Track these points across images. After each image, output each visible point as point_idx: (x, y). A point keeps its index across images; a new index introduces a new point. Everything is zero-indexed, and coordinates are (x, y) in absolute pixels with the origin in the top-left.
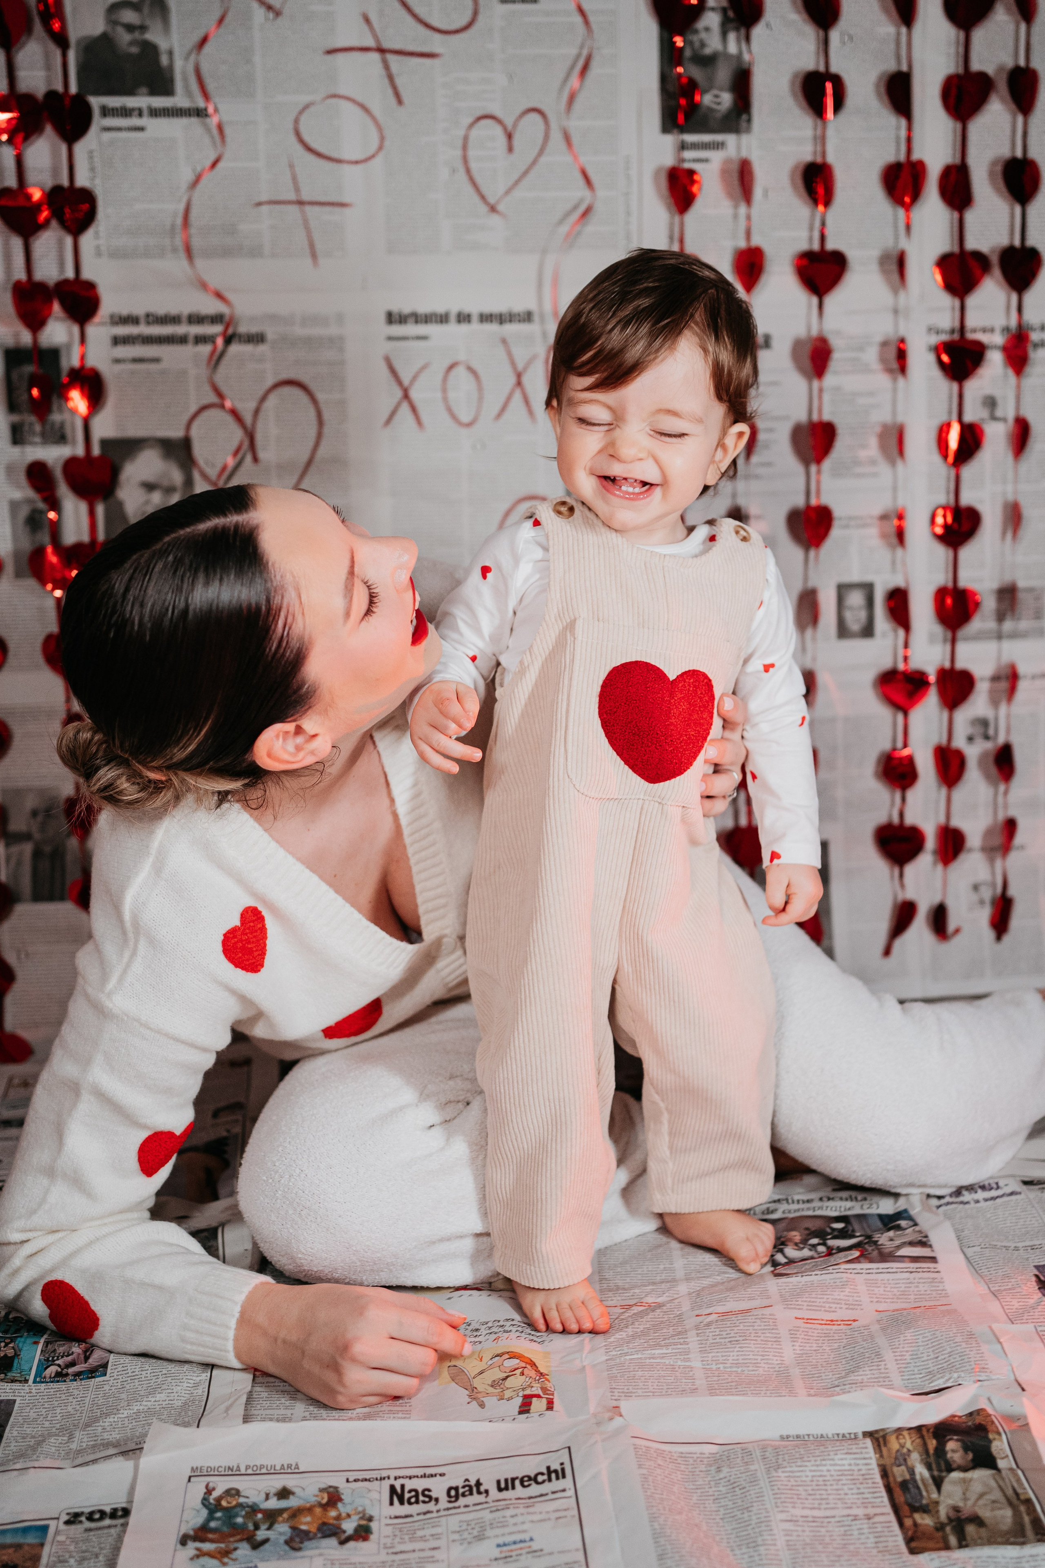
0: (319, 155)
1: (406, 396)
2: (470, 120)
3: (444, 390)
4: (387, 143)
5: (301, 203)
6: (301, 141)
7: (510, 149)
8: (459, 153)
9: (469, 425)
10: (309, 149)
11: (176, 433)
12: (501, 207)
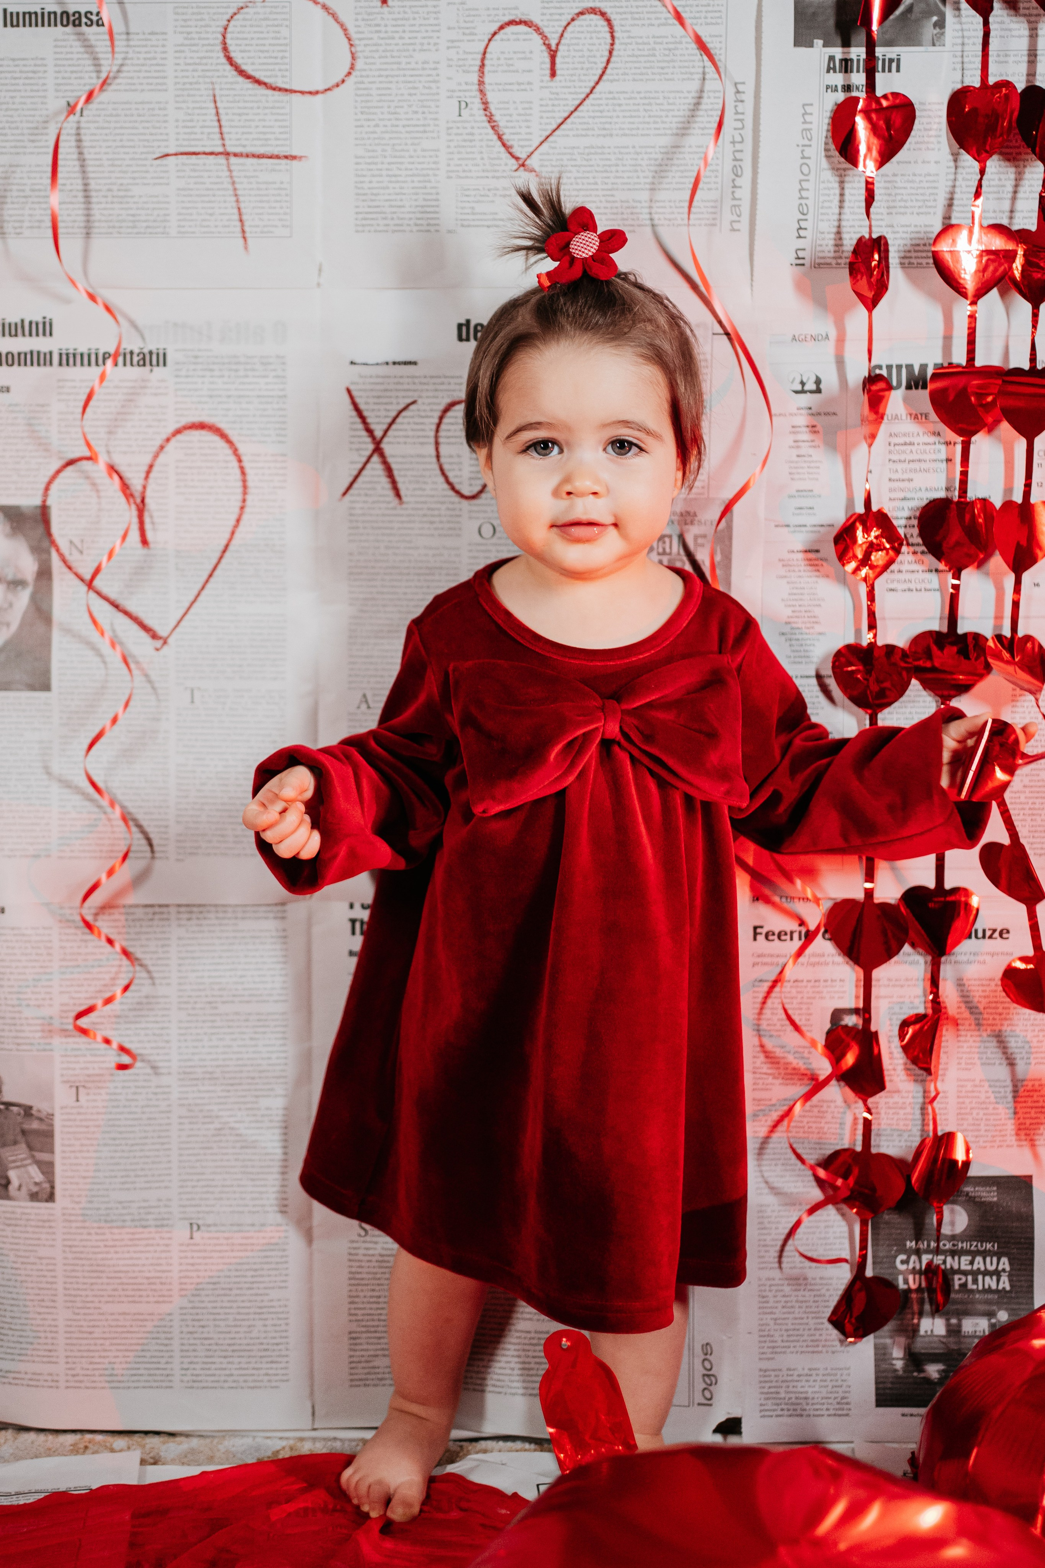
0: (258, 82)
1: (378, 450)
2: (495, 27)
3: (437, 444)
4: (359, 64)
5: (227, 154)
6: (230, 59)
7: (553, 74)
8: (474, 78)
9: (474, 497)
10: (242, 73)
11: (30, 500)
12: (532, 162)
